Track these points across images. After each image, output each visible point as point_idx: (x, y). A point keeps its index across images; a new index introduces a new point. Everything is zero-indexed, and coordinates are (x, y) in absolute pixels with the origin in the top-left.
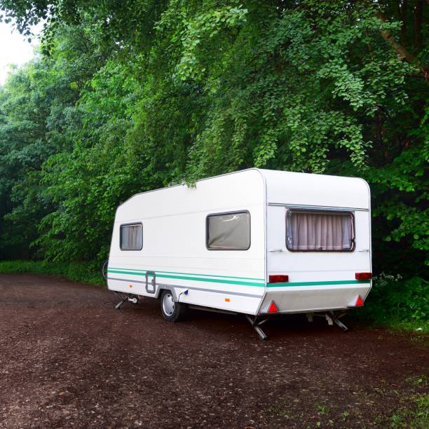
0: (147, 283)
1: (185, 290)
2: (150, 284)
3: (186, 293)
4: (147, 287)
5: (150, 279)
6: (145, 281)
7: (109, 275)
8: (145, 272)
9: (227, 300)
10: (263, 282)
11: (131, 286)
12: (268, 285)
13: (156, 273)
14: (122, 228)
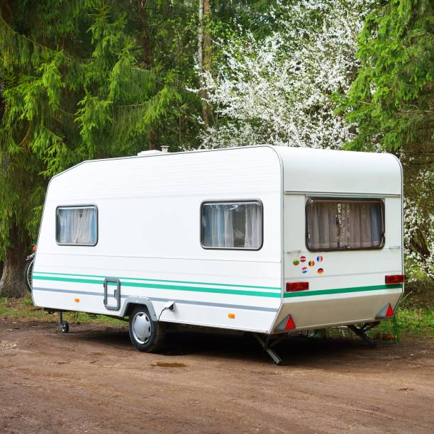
0: (106, 295)
1: (169, 304)
2: (111, 296)
3: (171, 308)
4: (105, 302)
5: (112, 289)
6: (103, 292)
7: (35, 283)
8: (103, 279)
9: (232, 316)
10: (279, 291)
11: (78, 301)
12: (285, 296)
13: (121, 280)
14: (60, 211)
